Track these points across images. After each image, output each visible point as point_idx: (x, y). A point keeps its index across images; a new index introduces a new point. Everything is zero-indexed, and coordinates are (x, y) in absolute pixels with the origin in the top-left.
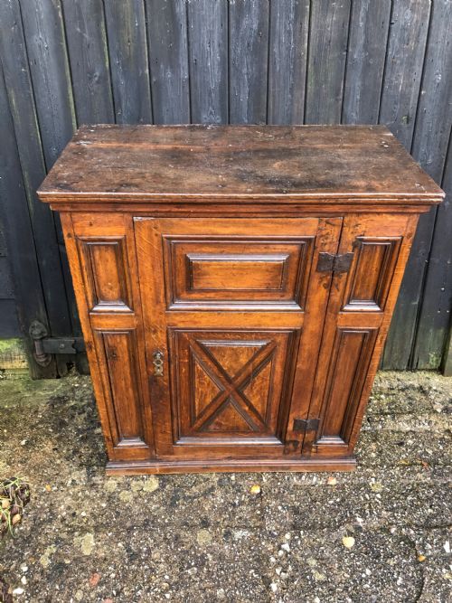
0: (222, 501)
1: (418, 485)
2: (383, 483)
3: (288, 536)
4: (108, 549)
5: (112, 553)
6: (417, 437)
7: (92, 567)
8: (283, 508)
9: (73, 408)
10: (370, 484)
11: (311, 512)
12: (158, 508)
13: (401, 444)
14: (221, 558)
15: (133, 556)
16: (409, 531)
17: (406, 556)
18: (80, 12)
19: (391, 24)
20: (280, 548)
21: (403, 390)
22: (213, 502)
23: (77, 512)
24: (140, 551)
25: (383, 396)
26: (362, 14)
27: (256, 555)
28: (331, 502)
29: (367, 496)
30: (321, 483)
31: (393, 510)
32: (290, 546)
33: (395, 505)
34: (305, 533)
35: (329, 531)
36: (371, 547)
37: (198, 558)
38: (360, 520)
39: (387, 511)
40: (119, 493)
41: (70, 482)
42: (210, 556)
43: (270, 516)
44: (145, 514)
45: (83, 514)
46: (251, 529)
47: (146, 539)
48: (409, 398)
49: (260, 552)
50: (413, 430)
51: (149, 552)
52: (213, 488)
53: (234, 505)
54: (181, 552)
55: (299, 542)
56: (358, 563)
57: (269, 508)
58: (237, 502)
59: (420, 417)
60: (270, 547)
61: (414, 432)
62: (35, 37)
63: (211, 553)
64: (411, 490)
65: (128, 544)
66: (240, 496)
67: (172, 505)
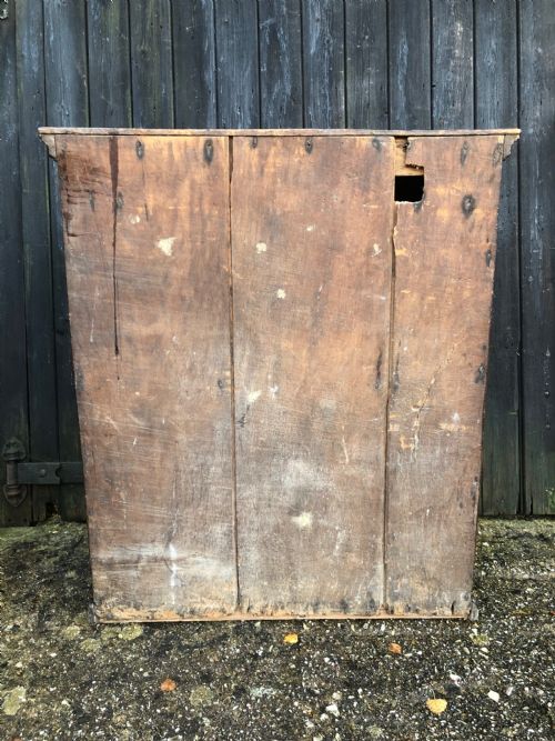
0: (238, 651)
1: (546, 638)
2: (491, 635)
3: (336, 695)
4: (46, 709)
5: (51, 714)
6: (539, 585)
7: (14, 729)
8: (332, 660)
9: (43, 552)
10: (471, 636)
11: (377, 668)
12: (135, 659)
13: (517, 592)
14: (225, 722)
15: (83, 719)
16: (535, 691)
17: (533, 724)
18: (106, 81)
19: (432, 86)
20: (323, 710)
21: (514, 538)
22: (223, 652)
23: (10, 662)
24: (96, 713)
25: (486, 544)
26: (400, 77)
27: (282, 720)
28: (410, 655)
29: (466, 650)
30: (393, 633)
31: (507, 666)
32: (340, 709)
33: (511, 661)
34: (364, 693)
35: (403, 689)
36: (474, 713)
37: (187, 722)
38: (455, 677)
39: (499, 667)
40: (80, 641)
41: (10, 627)
42: (207, 722)
43: (309, 670)
44: (114, 666)
45: (19, 665)
46: (278, 686)
47: (109, 697)
48: (525, 546)
49: (290, 716)
50: (533, 577)
51: (109, 713)
52: (225, 636)
53: (256, 657)
54: (162, 714)
55: (355, 704)
56: (453, 733)
57: (309, 659)
58: (260, 653)
59: (542, 563)
60: (307, 710)
61: (535, 581)
62: (57, 105)
63: (209, 717)
64: (536, 644)
65: (78, 703)
66: (268, 647)
67: (157, 655)
